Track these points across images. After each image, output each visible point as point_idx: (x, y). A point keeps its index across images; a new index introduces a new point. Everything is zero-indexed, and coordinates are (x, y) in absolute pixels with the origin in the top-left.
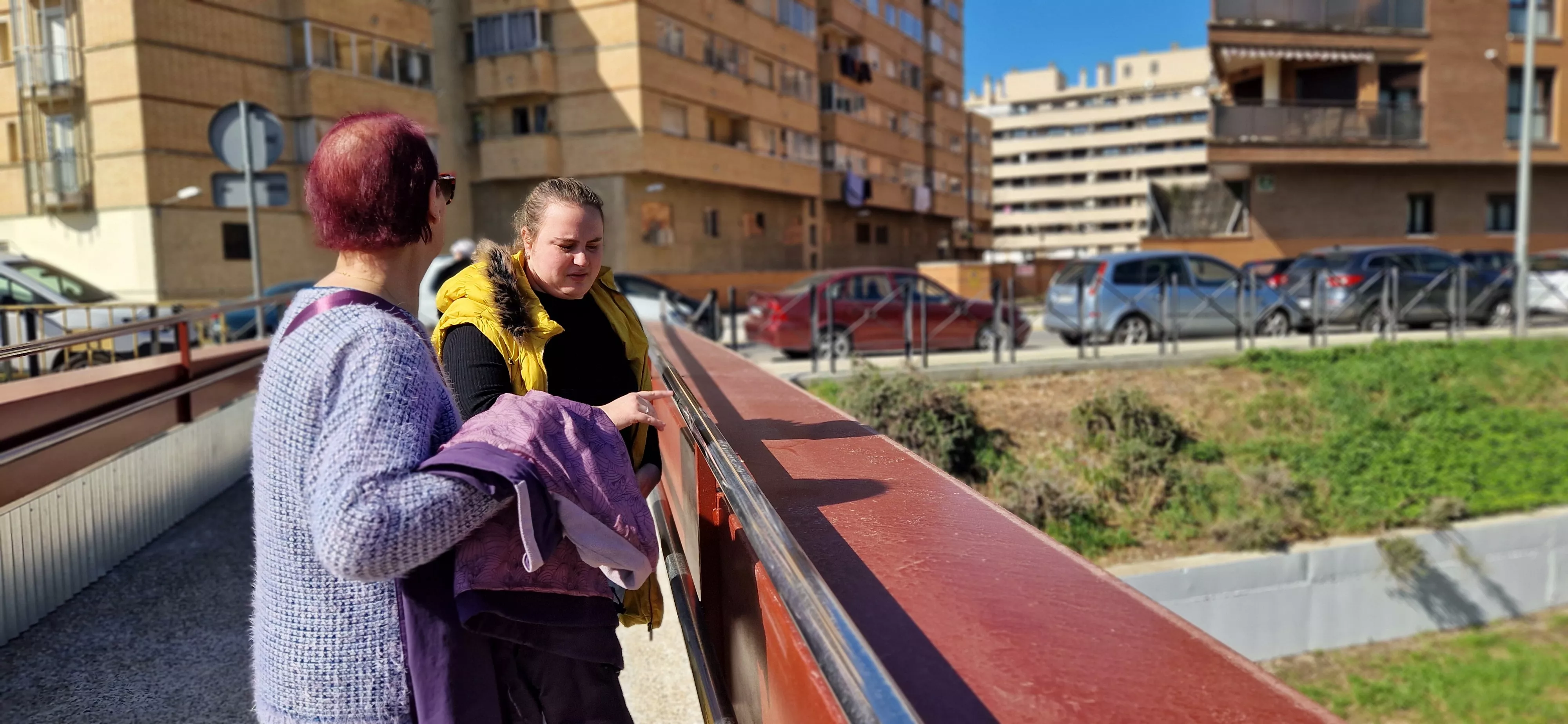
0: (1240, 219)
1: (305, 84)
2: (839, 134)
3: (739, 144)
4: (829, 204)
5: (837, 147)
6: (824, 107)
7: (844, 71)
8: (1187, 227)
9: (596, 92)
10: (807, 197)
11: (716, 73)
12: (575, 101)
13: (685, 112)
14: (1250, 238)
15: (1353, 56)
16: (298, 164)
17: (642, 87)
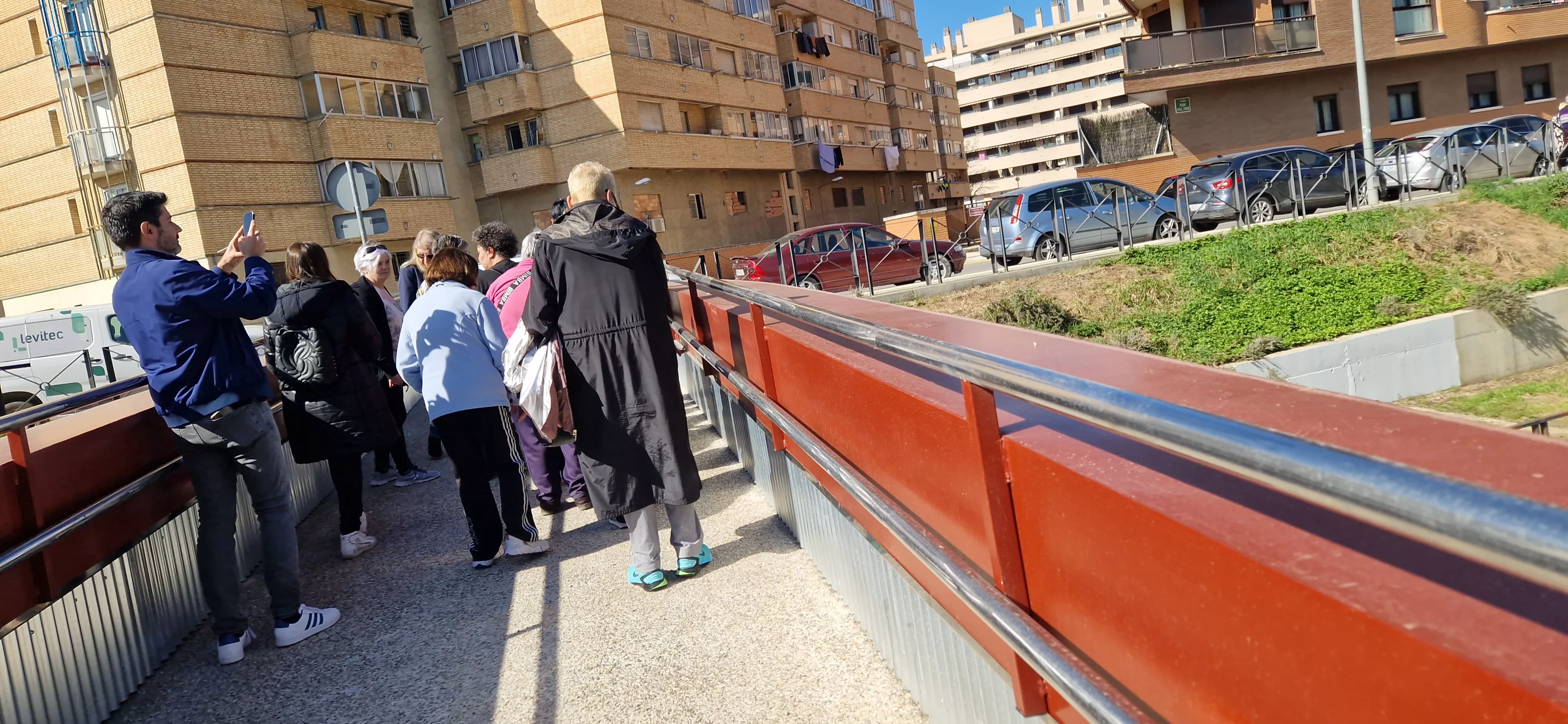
0: (1163, 140)
1: (321, 129)
2: (805, 107)
3: (713, 131)
4: (804, 175)
5: (804, 120)
6: (787, 87)
7: (802, 49)
8: (1117, 153)
9: (577, 101)
10: (782, 171)
11: (683, 68)
12: (559, 113)
13: (660, 109)
14: (1175, 155)
16: (326, 203)
17: (618, 92)
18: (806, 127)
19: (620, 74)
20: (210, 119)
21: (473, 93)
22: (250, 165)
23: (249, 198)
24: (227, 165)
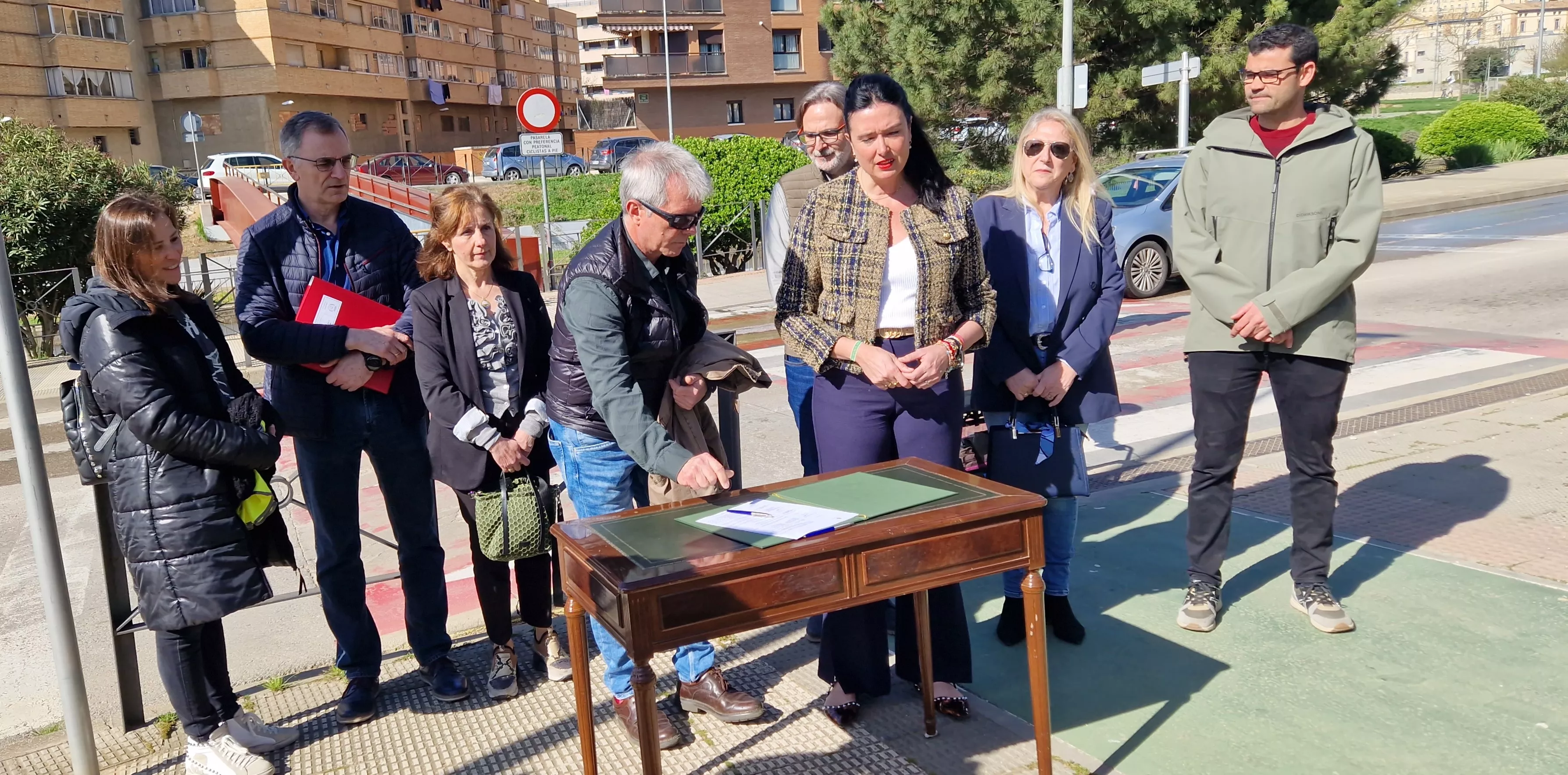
0: (631, 118)
1: (51, 46)
2: (419, 50)
3: (342, 67)
4: (417, 104)
5: (419, 61)
6: (405, 32)
7: (419, 4)
8: (602, 124)
9: (239, 39)
10: (398, 100)
11: (321, 20)
12: (224, 45)
13: (302, 49)
14: (637, 129)
15: (682, 28)
16: (51, 97)
17: (272, 37)
18: (420, 65)
19: (274, 24)
21: (157, 23)
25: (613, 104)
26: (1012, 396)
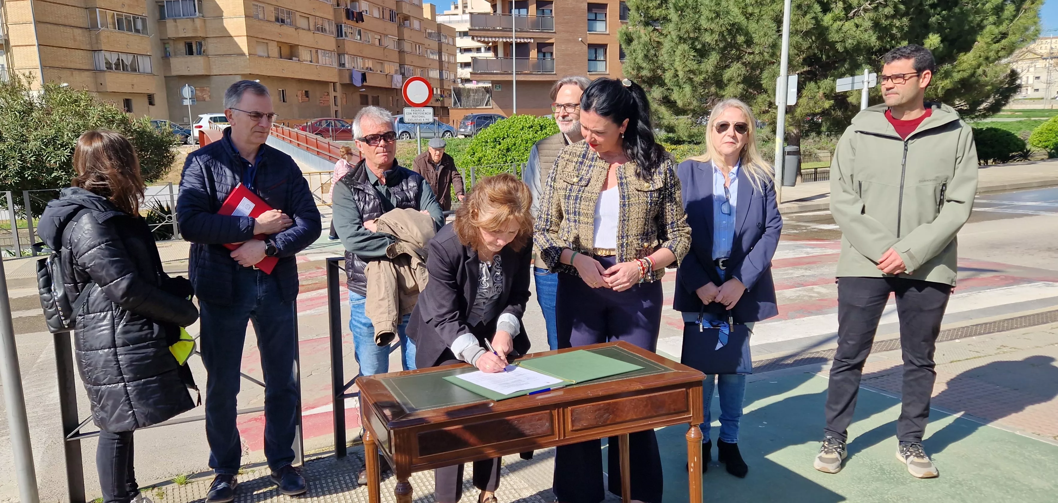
0: (488, 101)
1: (98, 36)
2: (347, 49)
3: (294, 58)
4: (343, 85)
5: (346, 56)
6: (338, 36)
7: (348, 17)
8: (468, 104)
9: (225, 37)
10: (331, 82)
11: (281, 26)
12: (215, 40)
13: (267, 45)
14: (492, 108)
15: (526, 40)
16: (96, 71)
17: (247, 36)
18: (347, 60)
19: (249, 27)
20: (49, 26)
21: (170, 23)
22: (65, 49)
23: (63, 65)
24: (55, 48)
25: (477, 91)
26: (700, 301)
